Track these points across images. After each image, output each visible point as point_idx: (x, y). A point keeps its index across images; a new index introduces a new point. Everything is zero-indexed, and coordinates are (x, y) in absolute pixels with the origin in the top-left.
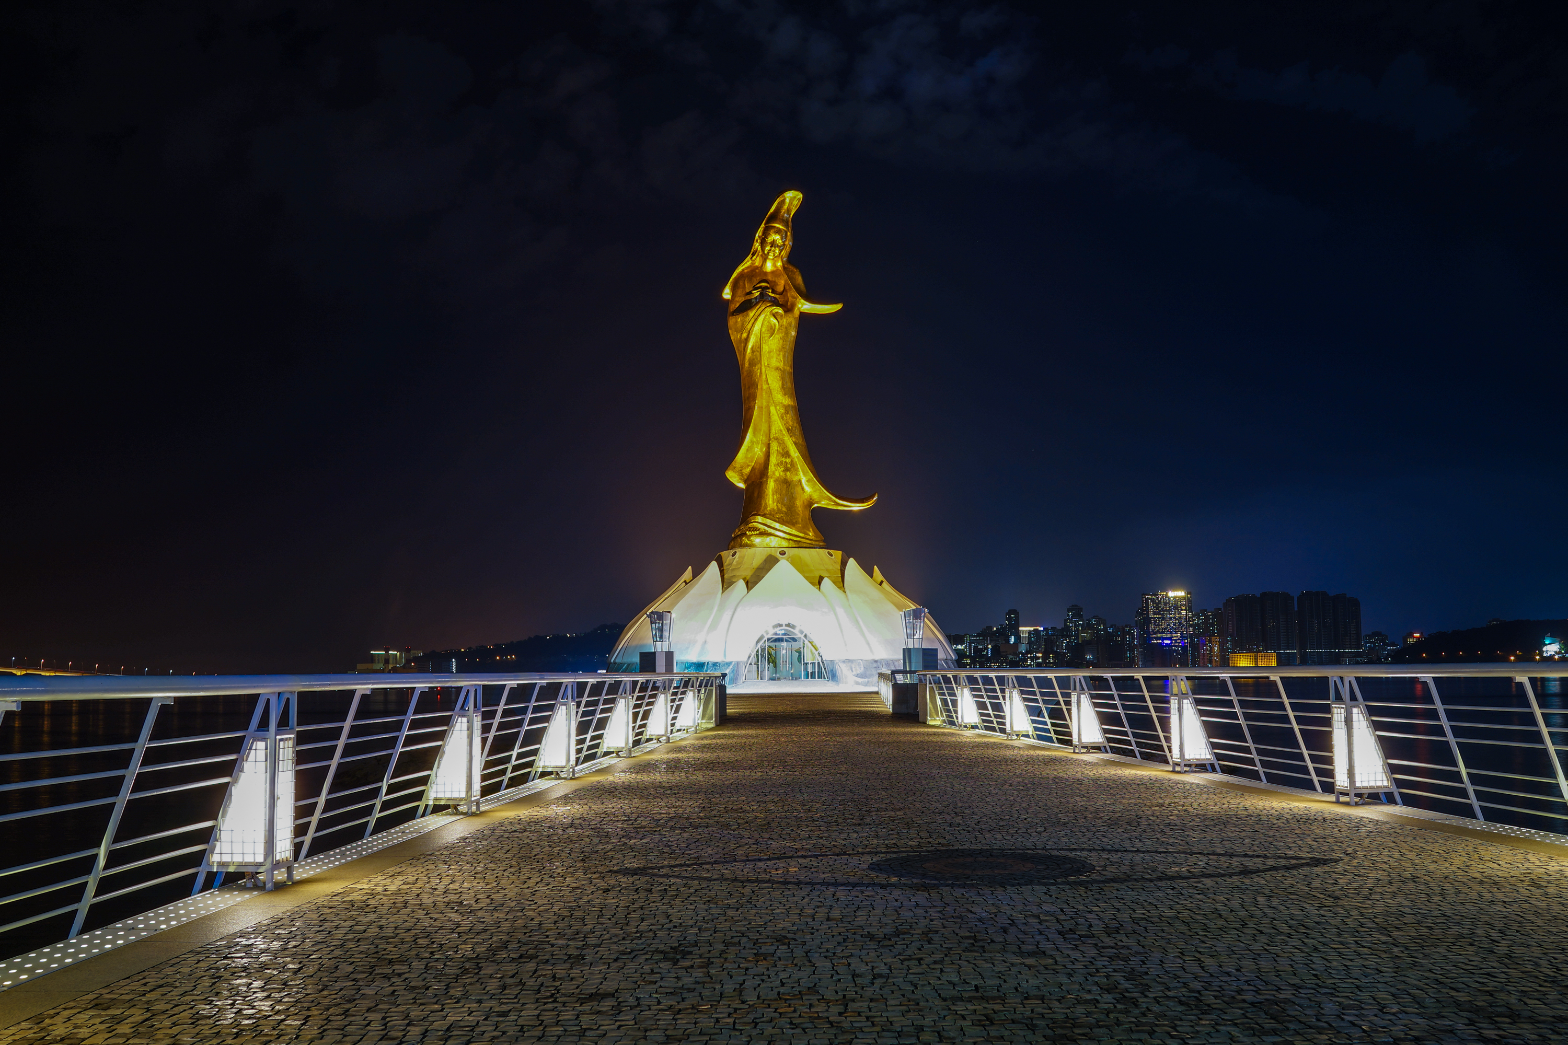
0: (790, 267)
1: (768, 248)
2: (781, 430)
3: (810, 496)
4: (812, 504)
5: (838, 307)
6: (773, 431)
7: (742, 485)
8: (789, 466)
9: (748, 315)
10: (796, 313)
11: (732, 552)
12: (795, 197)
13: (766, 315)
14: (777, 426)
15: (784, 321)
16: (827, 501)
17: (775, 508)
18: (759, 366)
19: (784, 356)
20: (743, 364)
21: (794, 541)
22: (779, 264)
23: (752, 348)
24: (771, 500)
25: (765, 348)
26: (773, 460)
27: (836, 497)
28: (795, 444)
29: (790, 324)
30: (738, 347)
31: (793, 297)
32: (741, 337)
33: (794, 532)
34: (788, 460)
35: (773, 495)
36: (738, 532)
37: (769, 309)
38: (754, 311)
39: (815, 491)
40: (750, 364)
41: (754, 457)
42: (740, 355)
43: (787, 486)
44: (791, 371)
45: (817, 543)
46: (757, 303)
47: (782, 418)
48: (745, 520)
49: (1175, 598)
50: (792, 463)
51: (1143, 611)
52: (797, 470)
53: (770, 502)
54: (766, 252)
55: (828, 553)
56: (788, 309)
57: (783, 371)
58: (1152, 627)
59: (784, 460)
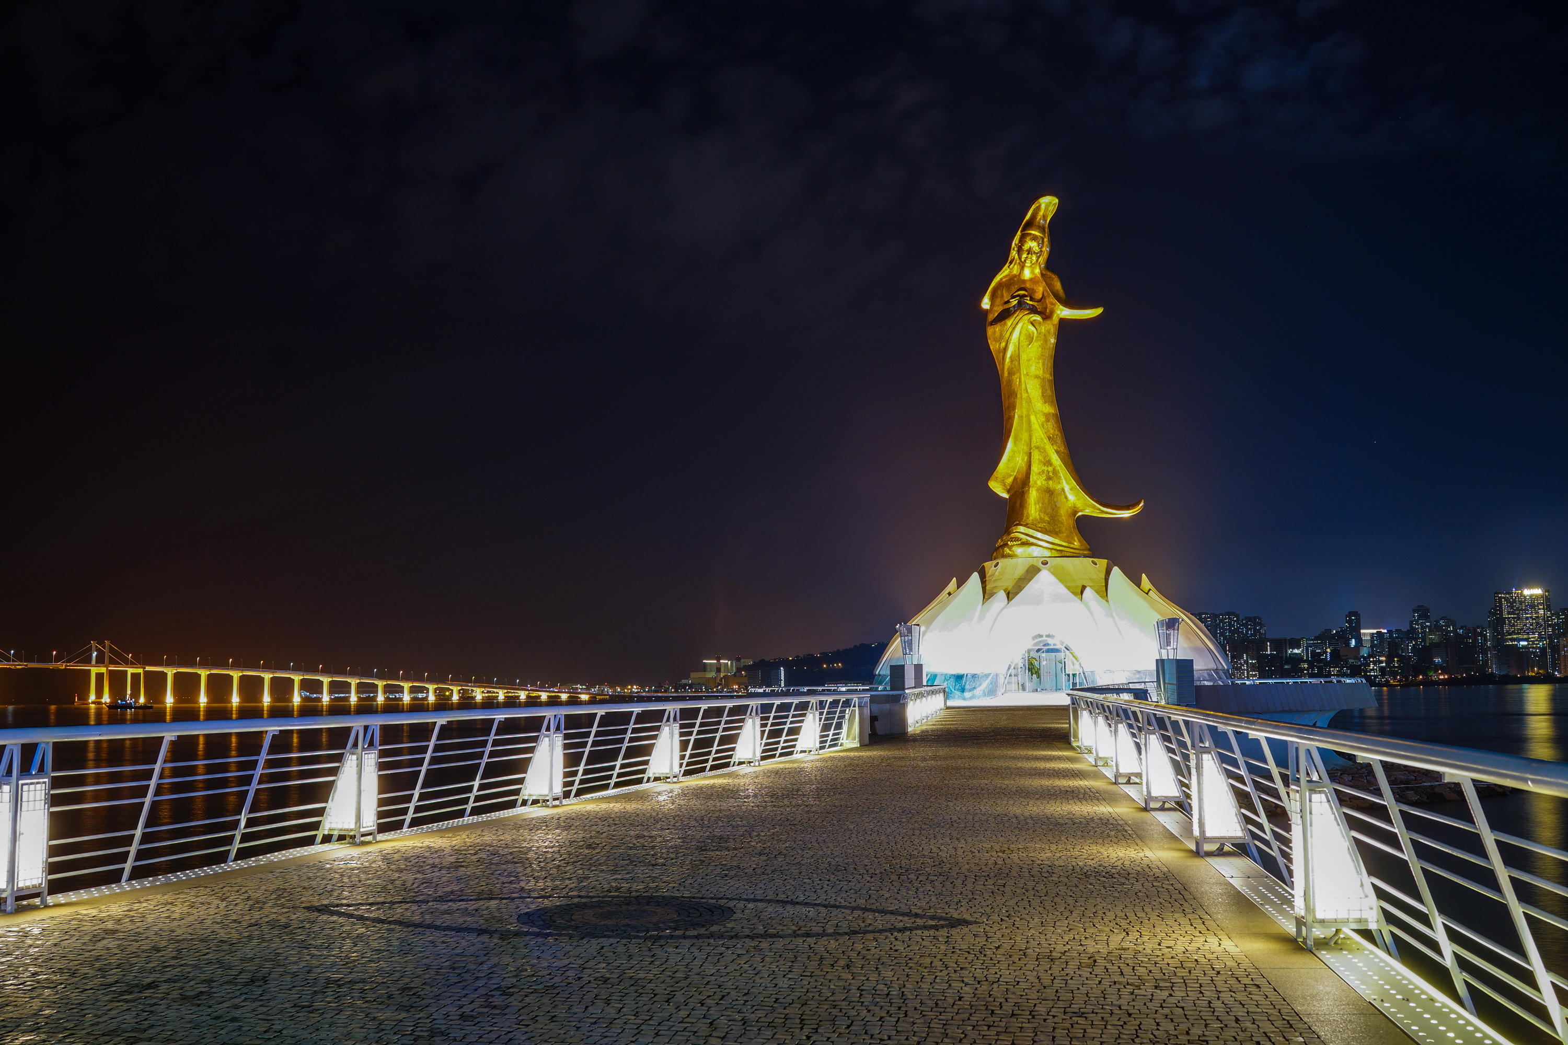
0: (1048, 273)
1: (1024, 256)
2: (1042, 439)
3: (1074, 504)
4: (1075, 513)
5: (1099, 311)
6: (1034, 440)
7: (1006, 496)
8: (1051, 474)
9: (1005, 324)
10: (1055, 319)
11: (994, 562)
12: (1050, 203)
13: (1024, 324)
14: (1037, 434)
15: (1043, 329)
16: (1090, 508)
17: (1038, 518)
18: (1018, 375)
19: (1043, 364)
20: (1003, 373)
21: (1058, 550)
22: (1037, 271)
23: (1011, 357)
24: (1033, 508)
25: (1024, 357)
26: (1035, 468)
27: (1101, 505)
28: (1057, 452)
29: (1049, 331)
30: (997, 357)
31: (1052, 304)
32: (999, 347)
33: (1057, 541)
34: (1050, 469)
35: (1035, 504)
36: (1000, 542)
37: (1027, 317)
38: (1012, 320)
39: (1078, 499)
40: (1009, 373)
41: (1016, 467)
42: (999, 364)
43: (1050, 494)
44: (1052, 378)
45: (1081, 552)
46: (1015, 311)
47: (1043, 426)
48: (1008, 531)
49: (1531, 596)
50: (1055, 472)
51: (1496, 610)
52: (1059, 478)
53: (1033, 512)
54: (1023, 260)
55: (1093, 562)
56: (1046, 315)
57: (1043, 379)
58: (1506, 628)
59: (1046, 468)
